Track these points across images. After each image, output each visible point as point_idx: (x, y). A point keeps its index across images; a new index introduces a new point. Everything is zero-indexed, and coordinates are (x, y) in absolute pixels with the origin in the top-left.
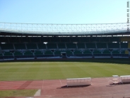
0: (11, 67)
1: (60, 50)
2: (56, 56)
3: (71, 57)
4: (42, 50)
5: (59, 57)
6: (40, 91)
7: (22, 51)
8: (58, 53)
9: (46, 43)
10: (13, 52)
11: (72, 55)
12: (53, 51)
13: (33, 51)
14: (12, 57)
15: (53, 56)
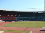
0: (22, 23)
1: (39, 17)
2: (38, 19)
3: (43, 20)
4: (33, 17)
5: (39, 20)
6: (32, 31)
7: (26, 18)
8: (38, 18)
9: (34, 15)
10: (23, 18)
11: (44, 19)
12: (37, 18)
13: (29, 18)
14: (22, 20)
15: (36, 19)
